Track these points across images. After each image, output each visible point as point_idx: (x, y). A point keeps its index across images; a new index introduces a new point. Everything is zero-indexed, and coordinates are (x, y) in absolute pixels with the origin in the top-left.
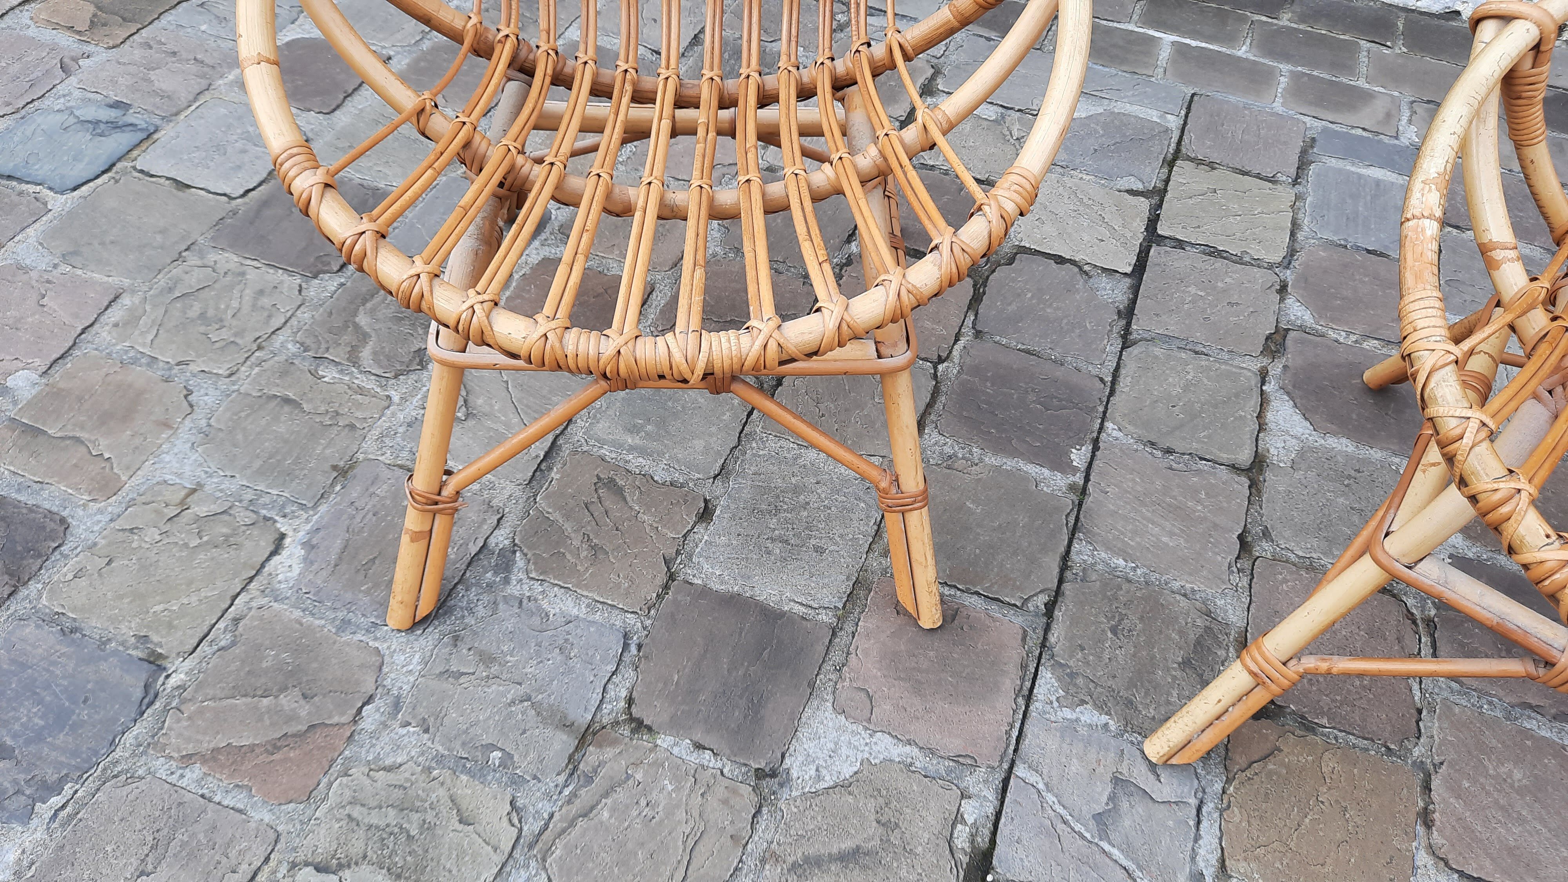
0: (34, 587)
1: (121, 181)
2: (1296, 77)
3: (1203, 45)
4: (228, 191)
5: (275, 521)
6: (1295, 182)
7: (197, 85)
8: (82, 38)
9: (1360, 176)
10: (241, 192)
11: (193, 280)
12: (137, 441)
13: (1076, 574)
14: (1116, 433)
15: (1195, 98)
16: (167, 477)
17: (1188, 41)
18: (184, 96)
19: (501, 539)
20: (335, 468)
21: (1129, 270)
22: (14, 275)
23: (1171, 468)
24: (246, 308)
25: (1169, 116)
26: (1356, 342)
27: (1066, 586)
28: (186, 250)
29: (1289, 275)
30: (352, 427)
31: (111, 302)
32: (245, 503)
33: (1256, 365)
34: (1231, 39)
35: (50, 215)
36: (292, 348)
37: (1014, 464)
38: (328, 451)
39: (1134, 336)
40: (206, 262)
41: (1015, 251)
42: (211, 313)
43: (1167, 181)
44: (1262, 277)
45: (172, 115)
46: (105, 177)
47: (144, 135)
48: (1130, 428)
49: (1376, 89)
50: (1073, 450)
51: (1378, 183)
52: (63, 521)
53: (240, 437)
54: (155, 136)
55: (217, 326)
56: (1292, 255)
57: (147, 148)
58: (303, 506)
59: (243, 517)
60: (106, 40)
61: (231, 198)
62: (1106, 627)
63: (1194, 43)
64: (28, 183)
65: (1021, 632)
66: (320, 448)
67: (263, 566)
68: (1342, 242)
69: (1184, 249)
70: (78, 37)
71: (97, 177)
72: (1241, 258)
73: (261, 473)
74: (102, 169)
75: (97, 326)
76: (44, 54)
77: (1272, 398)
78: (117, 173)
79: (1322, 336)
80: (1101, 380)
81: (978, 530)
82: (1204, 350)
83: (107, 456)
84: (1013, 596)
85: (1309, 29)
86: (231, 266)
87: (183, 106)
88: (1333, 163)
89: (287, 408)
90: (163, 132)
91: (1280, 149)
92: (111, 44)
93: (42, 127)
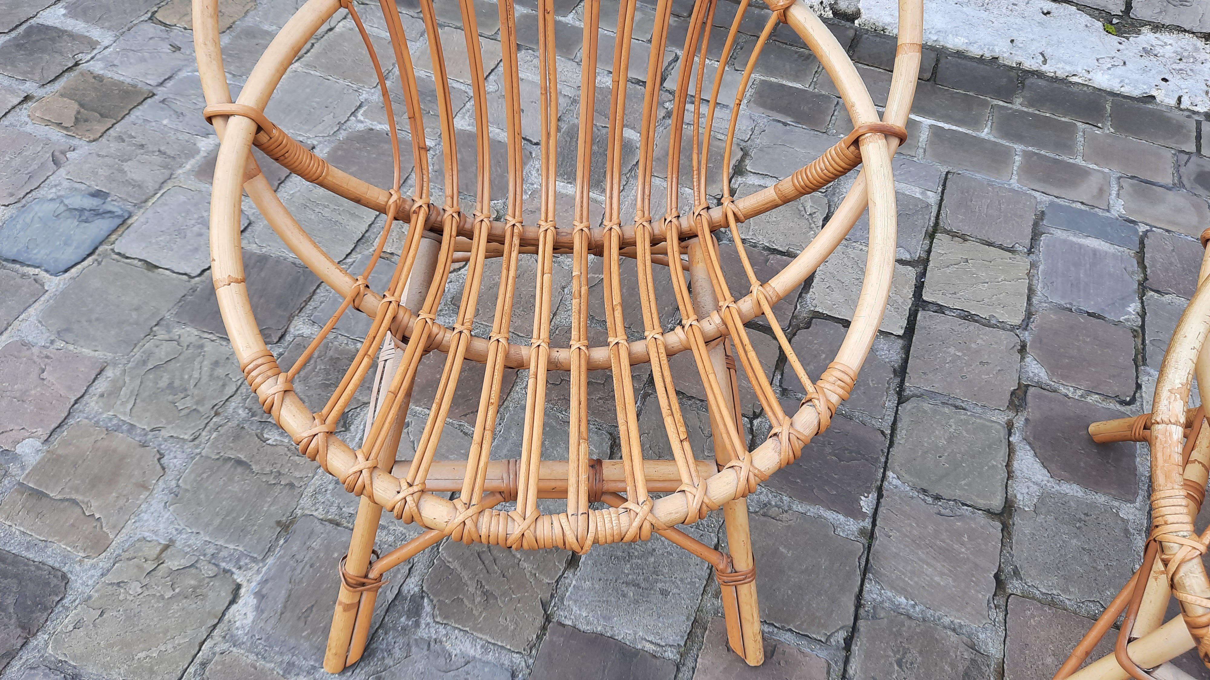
0: (42, 637)
1: (103, 263)
2: (1027, 155)
3: (954, 128)
4: (188, 271)
5: (232, 573)
6: (1030, 252)
7: (161, 174)
8: (69, 133)
9: (1080, 246)
10: (199, 272)
11: (163, 352)
12: (121, 502)
13: (868, 612)
14: (896, 482)
15: (949, 176)
16: (146, 534)
17: (941, 124)
18: (151, 185)
19: (412, 586)
20: (278, 523)
21: (901, 332)
22: (19, 352)
23: (940, 514)
24: (205, 378)
25: (929, 193)
26: (1082, 396)
27: (861, 623)
28: (156, 325)
29: (1027, 336)
30: (291, 485)
31: (97, 375)
32: (208, 557)
33: (1003, 418)
34: (975, 123)
35: (46, 296)
36: (242, 413)
37: (815, 511)
38: (273, 508)
39: (907, 393)
40: (171, 335)
41: (811, 316)
42: (177, 383)
43: (929, 252)
44: (1007, 340)
45: (141, 202)
46: (90, 259)
47: (119, 221)
48: (907, 476)
49: (1091, 166)
50: (862, 498)
51: (1095, 252)
52: (64, 577)
53: (202, 496)
54: (129, 222)
55: (182, 396)
56: (1029, 318)
57: (123, 232)
58: (254, 560)
59: (208, 570)
60: (88, 134)
61: (191, 277)
62: (893, 660)
63: (947, 126)
64: (29, 266)
65: (826, 665)
66: (267, 505)
67: (223, 614)
68: (1068, 306)
69: (944, 313)
70: (66, 133)
71: (84, 259)
72: (989, 321)
73: (220, 530)
74: (87, 253)
75: (86, 397)
76: (39, 149)
77: (1017, 448)
78: (99, 255)
79: (1055, 391)
80: (883, 432)
81: (790, 573)
82: (962, 404)
83: (97, 516)
84: (818, 633)
85: (1037, 112)
86: (193, 339)
87: (151, 194)
88: (1059, 234)
89: (239, 470)
90: (135, 218)
91: (1017, 222)
92: (91, 139)
93: (39, 214)
